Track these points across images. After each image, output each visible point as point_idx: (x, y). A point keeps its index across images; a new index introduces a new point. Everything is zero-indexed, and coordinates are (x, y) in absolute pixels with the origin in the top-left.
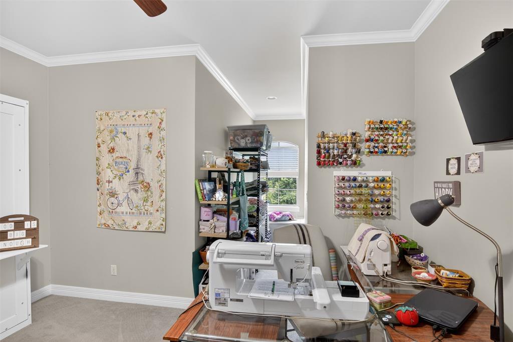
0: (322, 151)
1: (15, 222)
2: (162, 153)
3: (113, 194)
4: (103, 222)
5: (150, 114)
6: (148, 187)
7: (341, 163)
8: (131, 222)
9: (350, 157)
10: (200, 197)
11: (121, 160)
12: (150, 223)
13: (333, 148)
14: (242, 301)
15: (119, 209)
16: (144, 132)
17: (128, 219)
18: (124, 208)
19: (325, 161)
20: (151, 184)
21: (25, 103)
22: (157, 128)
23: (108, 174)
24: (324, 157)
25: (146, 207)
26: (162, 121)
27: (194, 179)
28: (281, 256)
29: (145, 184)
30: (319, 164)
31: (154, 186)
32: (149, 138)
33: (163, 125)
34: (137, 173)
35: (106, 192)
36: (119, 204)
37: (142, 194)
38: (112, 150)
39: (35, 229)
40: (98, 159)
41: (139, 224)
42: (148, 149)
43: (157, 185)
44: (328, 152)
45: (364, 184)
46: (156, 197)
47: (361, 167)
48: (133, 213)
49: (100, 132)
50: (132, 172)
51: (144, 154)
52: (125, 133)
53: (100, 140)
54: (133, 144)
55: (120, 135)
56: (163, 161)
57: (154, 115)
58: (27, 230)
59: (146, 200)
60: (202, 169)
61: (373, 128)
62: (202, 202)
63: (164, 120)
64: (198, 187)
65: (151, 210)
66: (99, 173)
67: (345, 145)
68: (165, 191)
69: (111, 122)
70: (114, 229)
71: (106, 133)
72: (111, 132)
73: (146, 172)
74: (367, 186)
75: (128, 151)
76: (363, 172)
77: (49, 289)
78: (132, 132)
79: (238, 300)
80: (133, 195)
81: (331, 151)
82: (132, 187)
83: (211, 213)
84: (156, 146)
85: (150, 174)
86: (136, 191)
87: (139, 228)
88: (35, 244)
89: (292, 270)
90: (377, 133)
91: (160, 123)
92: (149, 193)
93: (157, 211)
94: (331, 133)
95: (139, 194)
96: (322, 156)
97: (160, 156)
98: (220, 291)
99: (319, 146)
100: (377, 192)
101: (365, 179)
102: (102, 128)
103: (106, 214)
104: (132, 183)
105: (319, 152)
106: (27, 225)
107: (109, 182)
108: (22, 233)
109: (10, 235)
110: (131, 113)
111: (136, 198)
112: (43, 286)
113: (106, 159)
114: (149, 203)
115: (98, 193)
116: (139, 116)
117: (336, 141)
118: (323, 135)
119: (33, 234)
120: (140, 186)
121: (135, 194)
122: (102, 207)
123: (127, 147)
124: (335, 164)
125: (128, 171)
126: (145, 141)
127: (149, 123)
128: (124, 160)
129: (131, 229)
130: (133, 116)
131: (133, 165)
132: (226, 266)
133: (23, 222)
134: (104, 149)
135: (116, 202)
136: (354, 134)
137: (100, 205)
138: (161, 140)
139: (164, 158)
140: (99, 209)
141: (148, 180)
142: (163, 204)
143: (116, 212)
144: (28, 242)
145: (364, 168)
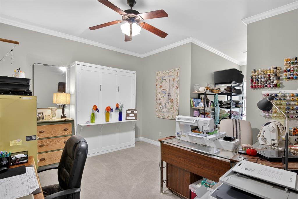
0: (254, 80)
1: (132, 111)
2: (178, 87)
3: (161, 104)
4: (157, 115)
5: (174, 71)
6: (172, 101)
7: (266, 86)
8: (166, 115)
9: (273, 82)
10: (192, 106)
11: (164, 90)
12: (173, 116)
13: (262, 78)
14: (185, 136)
15: (163, 110)
16: (171, 78)
17: (165, 114)
18: (164, 110)
19: (255, 86)
20: (174, 100)
21: (135, 72)
22: (176, 76)
23: (159, 96)
24: (255, 83)
25: (172, 110)
26: (178, 73)
27: (190, 97)
28: (199, 121)
29: (172, 100)
30: (252, 87)
31: (175, 100)
32: (173, 81)
33: (179, 75)
34: (169, 95)
35: (158, 103)
36: (163, 108)
37: (170, 104)
38: (161, 87)
39: (136, 114)
40: (156, 90)
41: (169, 116)
42: (173, 86)
43: (176, 100)
44: (258, 80)
45: (282, 98)
46: (175, 106)
47: (282, 88)
48: (167, 112)
49: (157, 80)
50: (167, 95)
51: (171, 87)
52: (165, 80)
53: (157, 83)
54: (168, 83)
55: (164, 81)
56: (178, 90)
57: (175, 71)
58: (134, 114)
59: (172, 107)
60: (193, 93)
61: (289, 63)
62: (193, 108)
63: (179, 72)
64: (191, 101)
65: (174, 111)
66: (156, 96)
67: (269, 75)
68: (178, 102)
69: (160, 76)
70: (161, 118)
71: (159, 80)
72: (161, 79)
73: (172, 95)
74: (285, 99)
75: (166, 87)
76: (283, 91)
77: (141, 139)
78: (167, 79)
79: (184, 136)
80: (167, 104)
81: (259, 80)
82: (167, 101)
83: (198, 113)
84: (176, 84)
85: (173, 96)
86: (168, 103)
87: (169, 118)
88: (136, 119)
89: (202, 126)
90: (292, 66)
91: (177, 74)
92: (173, 104)
93: (176, 111)
94: (260, 70)
95: (169, 104)
96: (254, 83)
97: (177, 88)
98: (179, 132)
99: (252, 77)
100: (292, 103)
101: (283, 95)
102: (158, 79)
103: (158, 112)
104: (167, 100)
105: (252, 81)
106: (134, 112)
107: (160, 99)
108: (133, 115)
109: (130, 115)
110: (167, 71)
111: (168, 106)
112: (139, 137)
113: (159, 90)
114: (173, 108)
115: (156, 104)
116: (170, 72)
117: (263, 73)
118: (255, 71)
119: (136, 115)
120: (170, 101)
121: (168, 104)
122: (157, 109)
123: (166, 85)
124: (263, 87)
125: (166, 95)
126: (172, 82)
127: (173, 74)
128: (165, 90)
129: (166, 118)
130: (168, 72)
131: (167, 92)
132: (180, 123)
133: (133, 111)
134: (158, 86)
135: (162, 107)
136: (276, 68)
137: (156, 108)
138: (177, 81)
139: (178, 89)
140: (156, 110)
141: (172, 98)
142: (178, 108)
143: (162, 111)
144: (134, 118)
145: (284, 88)
